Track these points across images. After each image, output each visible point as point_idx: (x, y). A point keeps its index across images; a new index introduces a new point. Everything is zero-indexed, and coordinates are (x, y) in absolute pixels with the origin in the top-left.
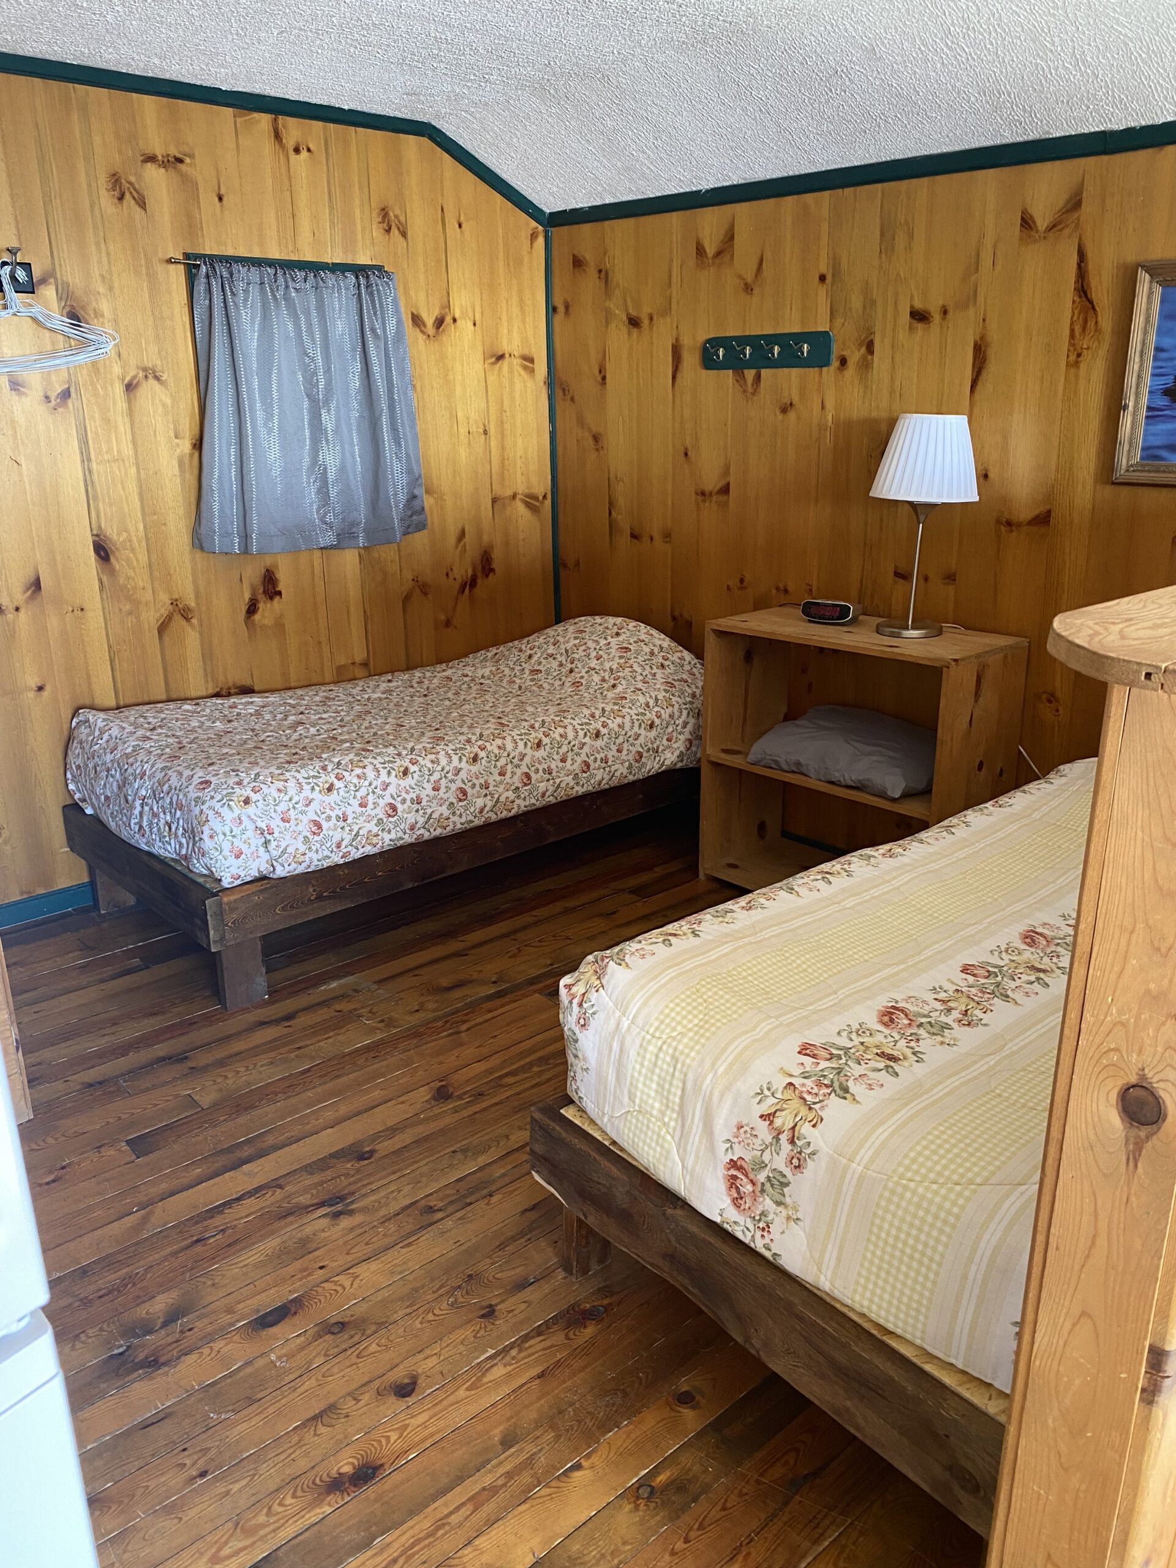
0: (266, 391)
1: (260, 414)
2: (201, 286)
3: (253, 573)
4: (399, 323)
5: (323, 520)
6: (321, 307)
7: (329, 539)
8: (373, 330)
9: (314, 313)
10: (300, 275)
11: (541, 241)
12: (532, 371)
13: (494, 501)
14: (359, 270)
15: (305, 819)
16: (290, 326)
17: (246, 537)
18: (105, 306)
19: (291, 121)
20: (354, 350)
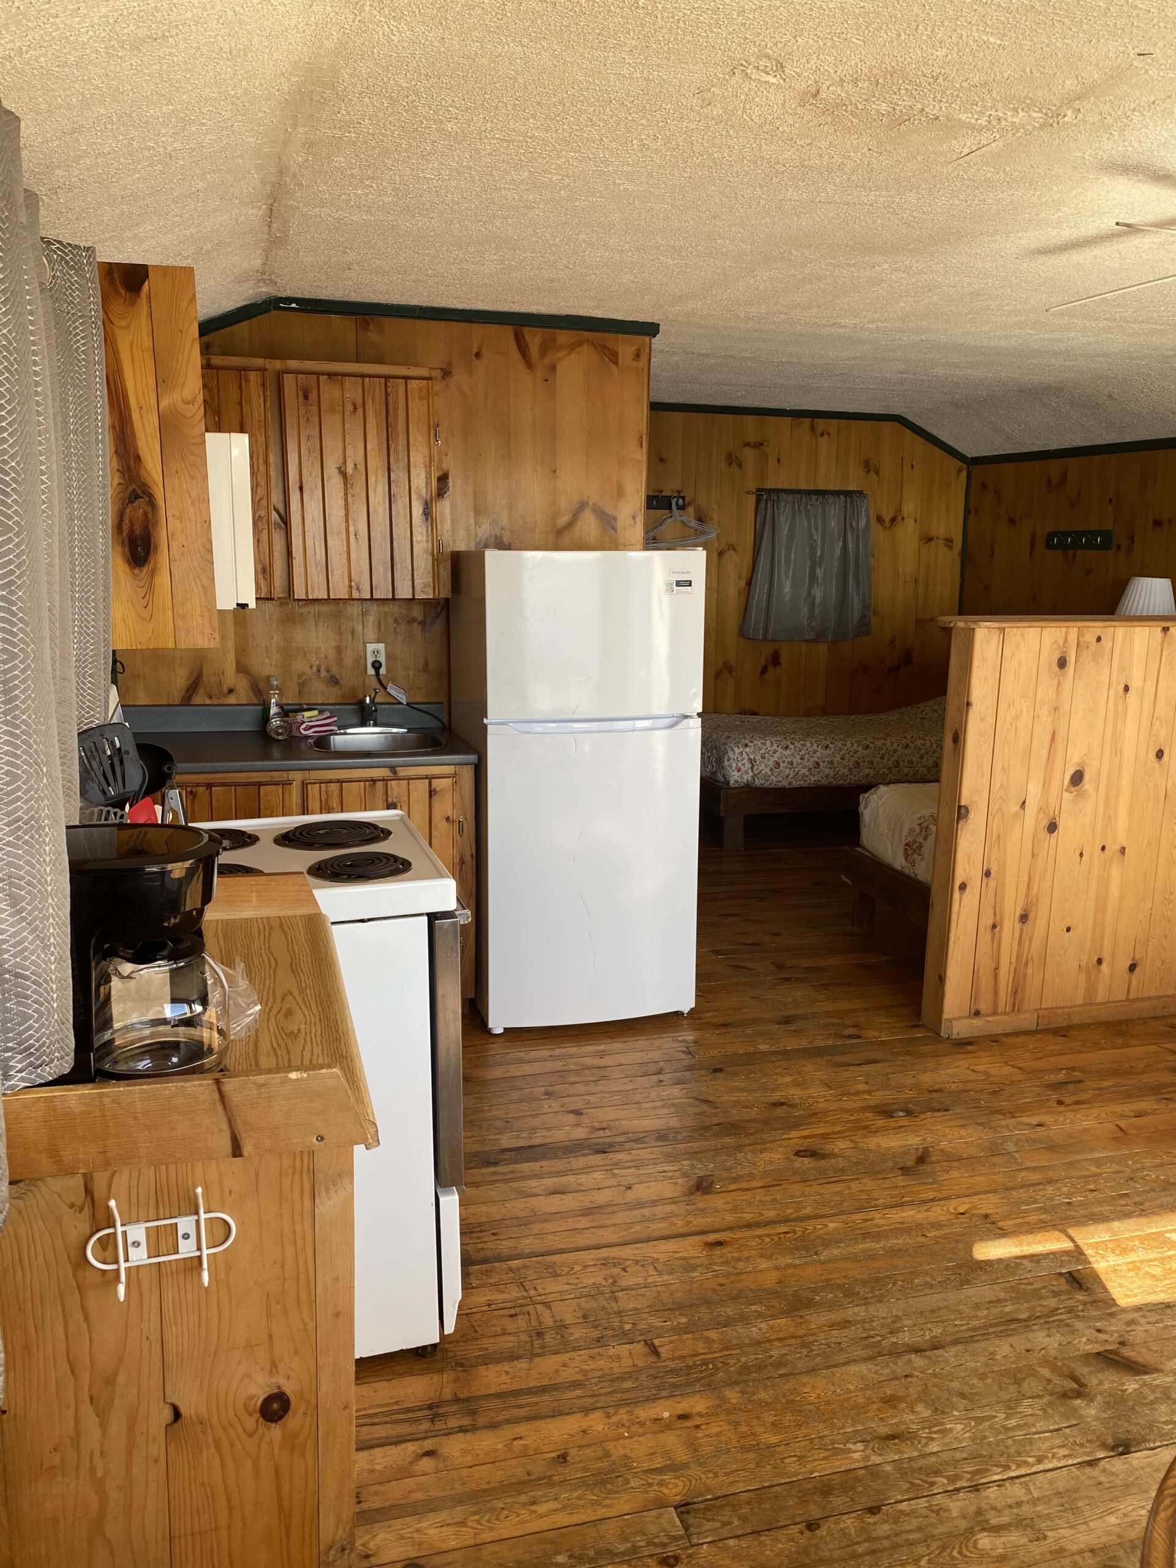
0: (788, 555)
1: (783, 569)
2: (762, 505)
3: (767, 650)
4: (868, 521)
5: (809, 625)
6: (823, 514)
7: (811, 635)
8: (851, 525)
9: (820, 516)
10: (814, 497)
11: (964, 474)
12: (951, 548)
13: (917, 621)
14: (847, 494)
15: (772, 760)
16: (806, 524)
17: (766, 630)
18: (715, 516)
19: (821, 421)
20: (839, 535)
